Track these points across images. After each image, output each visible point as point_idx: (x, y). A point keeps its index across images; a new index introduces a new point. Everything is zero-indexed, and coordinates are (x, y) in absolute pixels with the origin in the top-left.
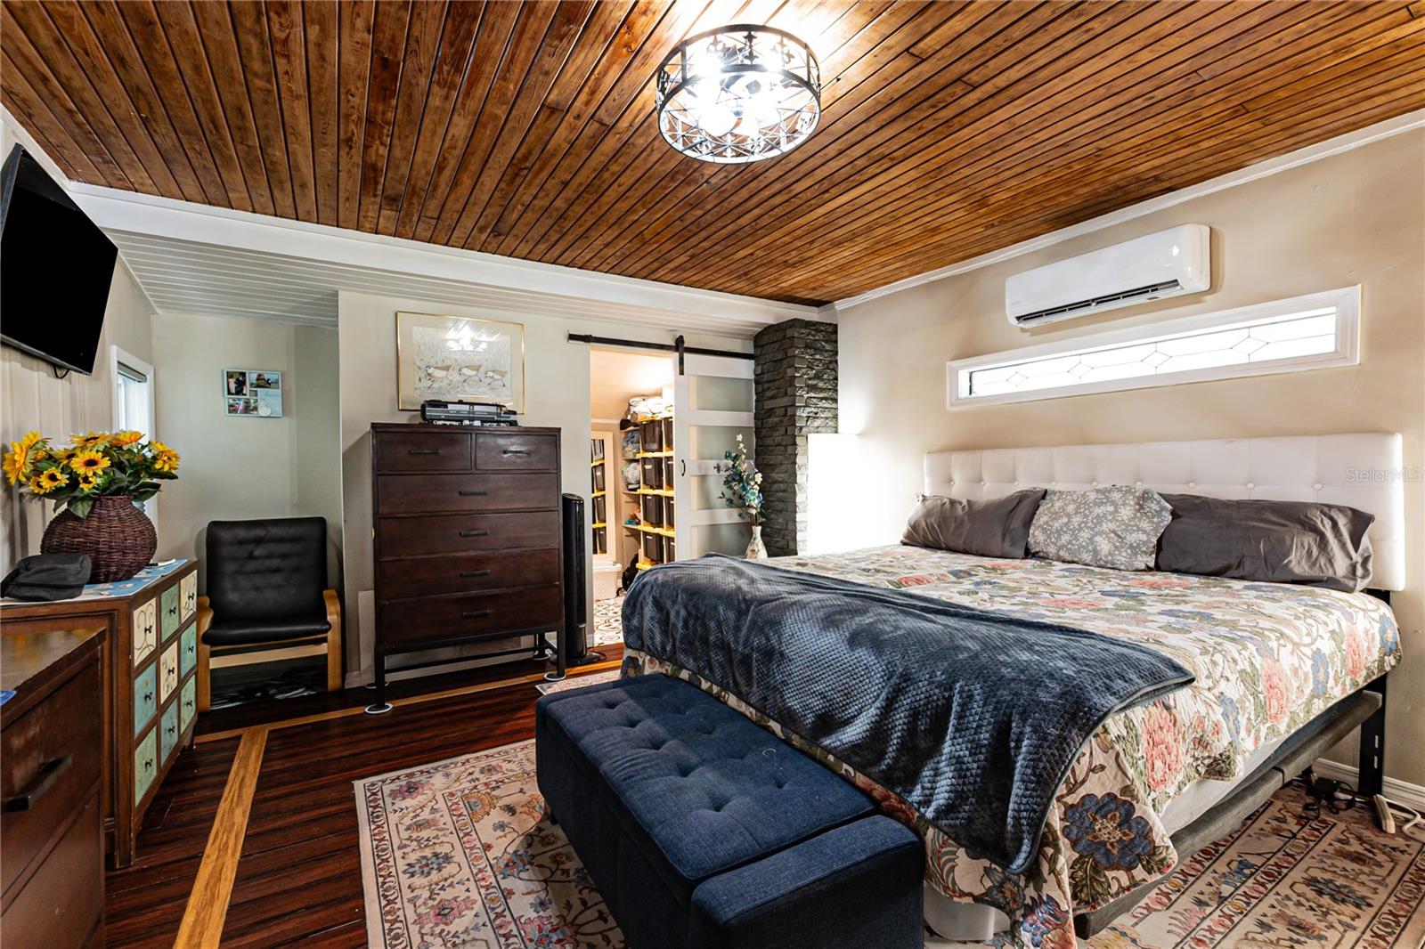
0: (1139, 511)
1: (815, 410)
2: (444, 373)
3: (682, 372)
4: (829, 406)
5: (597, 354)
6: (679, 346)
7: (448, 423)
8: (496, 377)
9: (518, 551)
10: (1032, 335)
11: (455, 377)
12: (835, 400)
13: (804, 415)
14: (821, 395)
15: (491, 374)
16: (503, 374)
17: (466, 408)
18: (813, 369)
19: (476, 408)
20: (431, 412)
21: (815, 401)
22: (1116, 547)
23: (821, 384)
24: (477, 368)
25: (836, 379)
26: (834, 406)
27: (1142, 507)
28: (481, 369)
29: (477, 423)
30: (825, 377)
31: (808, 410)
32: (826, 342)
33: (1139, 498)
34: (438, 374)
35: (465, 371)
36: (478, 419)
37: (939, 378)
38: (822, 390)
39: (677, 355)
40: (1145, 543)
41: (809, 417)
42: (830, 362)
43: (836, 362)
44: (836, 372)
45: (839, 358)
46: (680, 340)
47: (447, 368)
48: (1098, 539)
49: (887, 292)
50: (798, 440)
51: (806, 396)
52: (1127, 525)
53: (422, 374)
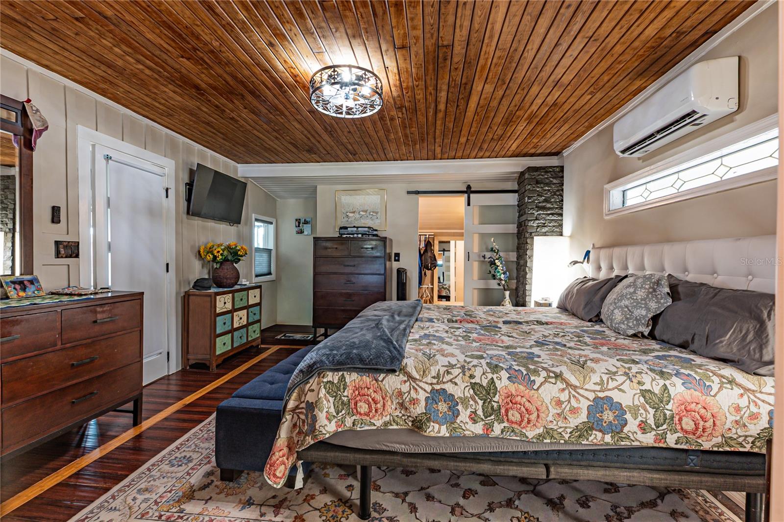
0: (651, 293)
1: (544, 222)
2: (353, 214)
3: (469, 204)
4: (555, 218)
5: (423, 200)
6: (469, 191)
7: (348, 236)
8: (374, 214)
9: (366, 292)
10: (643, 162)
11: (358, 216)
12: (561, 215)
13: (535, 225)
14: (549, 212)
15: (371, 213)
16: (377, 213)
17: (355, 229)
18: (542, 196)
19: (359, 229)
20: (343, 231)
21: (544, 216)
22: (627, 319)
23: (549, 205)
24: (366, 211)
25: (562, 201)
26: (560, 218)
27: (655, 290)
28: (368, 211)
29: (360, 236)
30: (553, 200)
31: (537, 222)
32: (553, 178)
33: (654, 283)
34: (351, 215)
35: (361, 213)
36: (360, 234)
37: (601, 196)
38: (549, 209)
39: (466, 195)
40: (644, 317)
41: (539, 226)
42: (558, 190)
43: (562, 190)
44: (562, 196)
45: (564, 187)
46: (469, 187)
47: (354, 212)
48: (616, 311)
49: (582, 141)
50: (529, 241)
51: (536, 213)
52: (638, 303)
53: (344, 216)
